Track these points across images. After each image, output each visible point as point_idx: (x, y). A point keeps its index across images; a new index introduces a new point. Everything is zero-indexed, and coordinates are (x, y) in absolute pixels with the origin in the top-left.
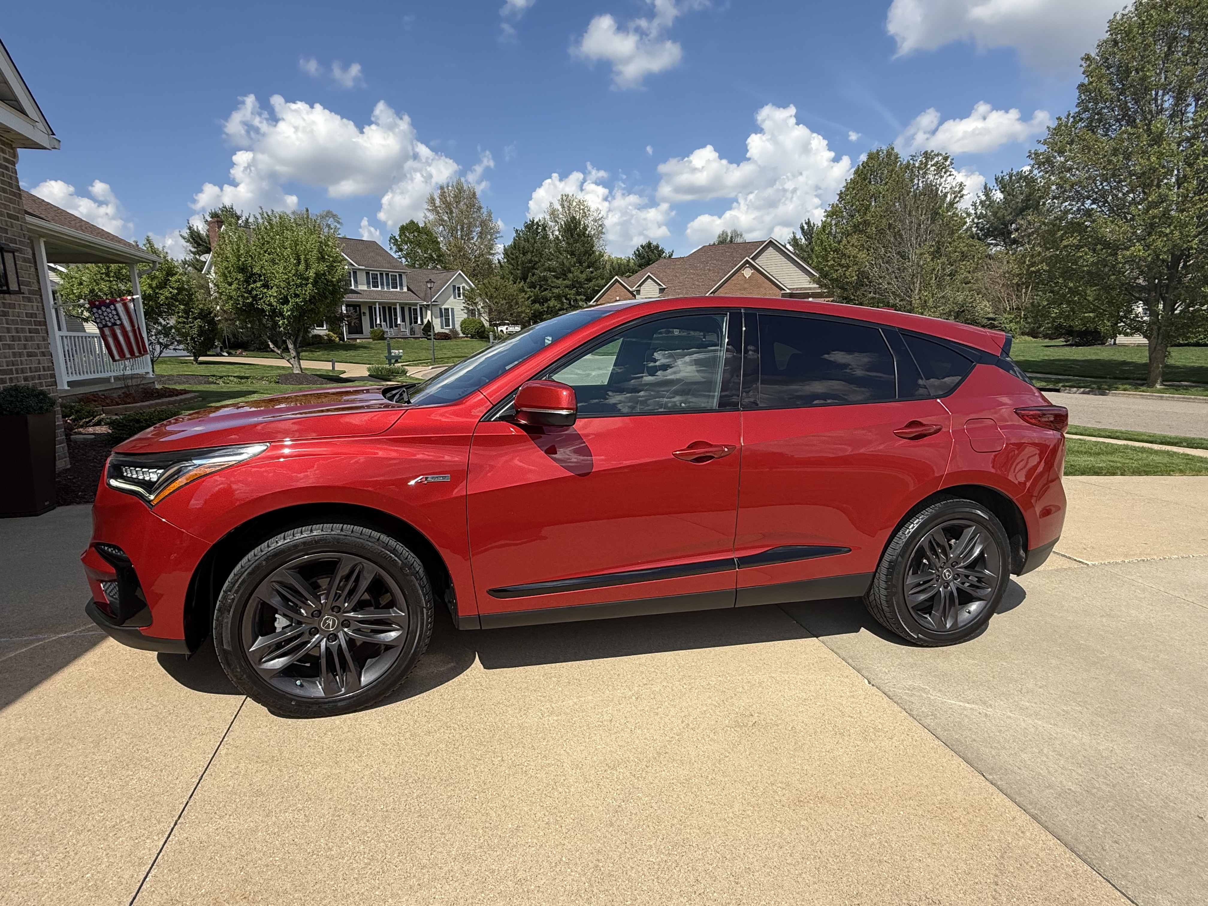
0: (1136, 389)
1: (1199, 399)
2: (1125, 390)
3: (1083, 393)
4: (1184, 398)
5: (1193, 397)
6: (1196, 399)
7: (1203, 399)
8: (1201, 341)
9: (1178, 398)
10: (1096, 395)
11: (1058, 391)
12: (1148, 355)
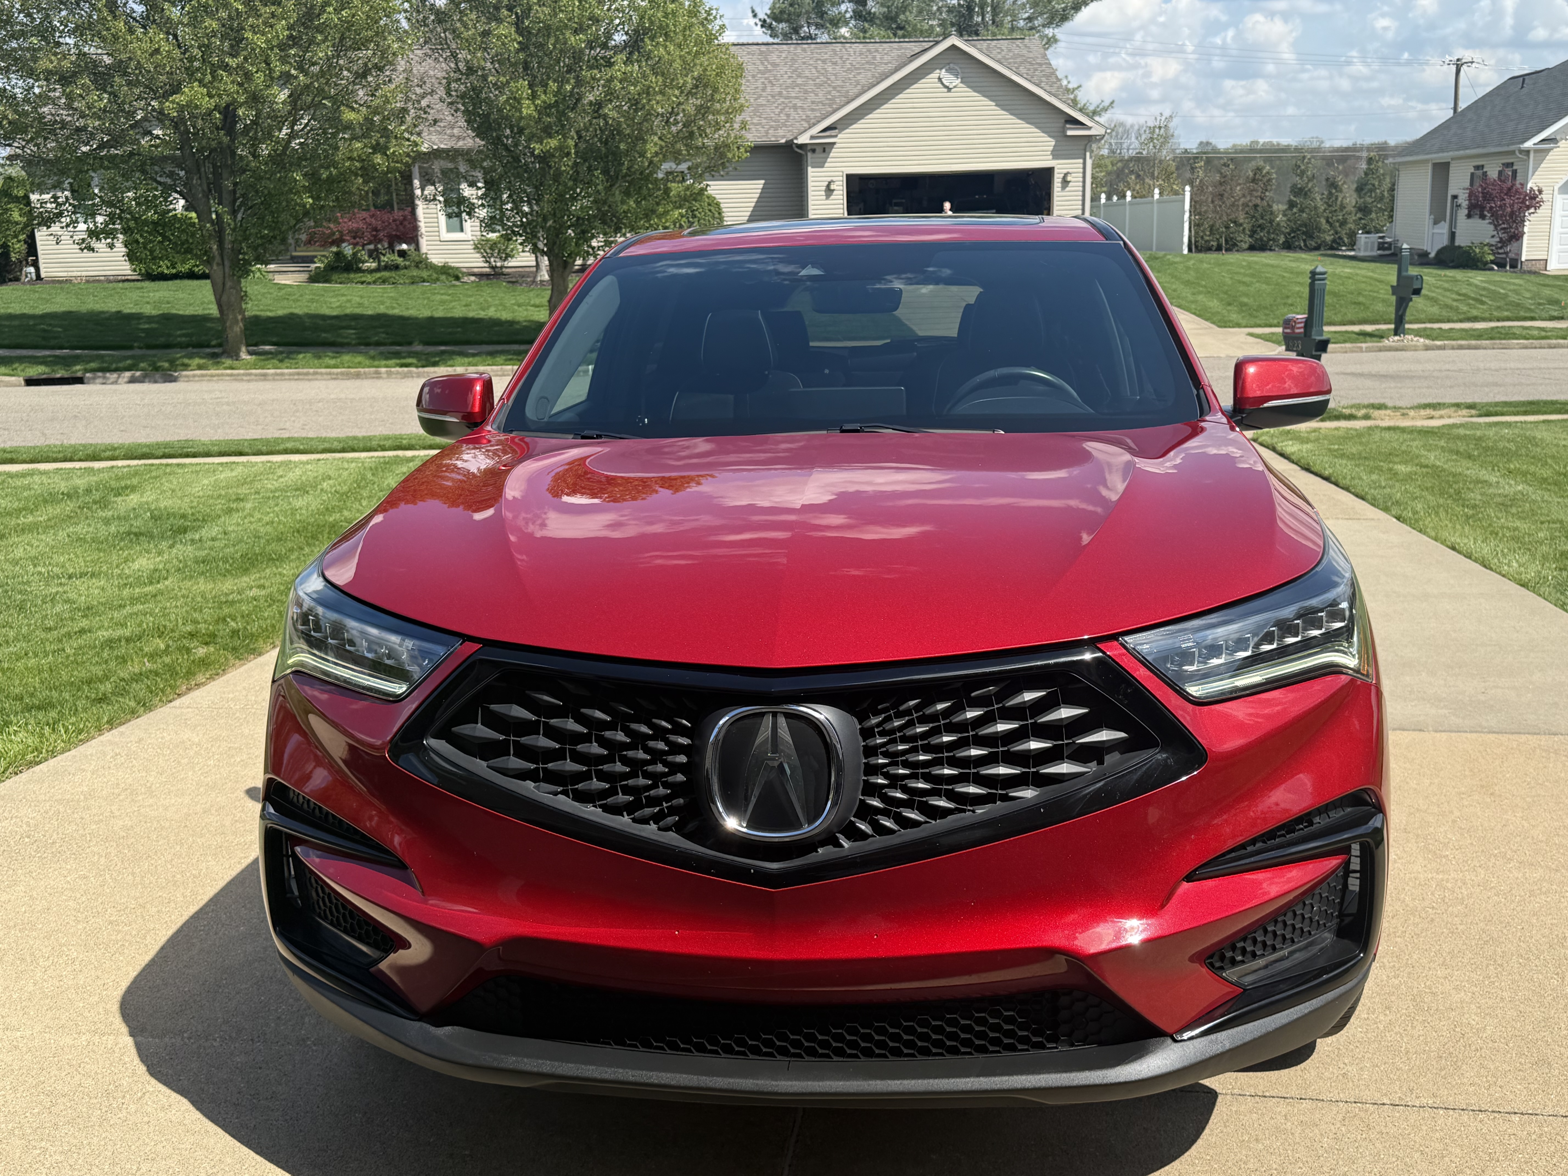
0: (217, 364)
1: (322, 374)
2: (200, 367)
3: (132, 380)
4: (298, 374)
5: (311, 371)
6: (317, 373)
7: (327, 374)
8: (196, 269)
9: (290, 374)
10: (156, 382)
11: (80, 381)
12: (212, 298)
